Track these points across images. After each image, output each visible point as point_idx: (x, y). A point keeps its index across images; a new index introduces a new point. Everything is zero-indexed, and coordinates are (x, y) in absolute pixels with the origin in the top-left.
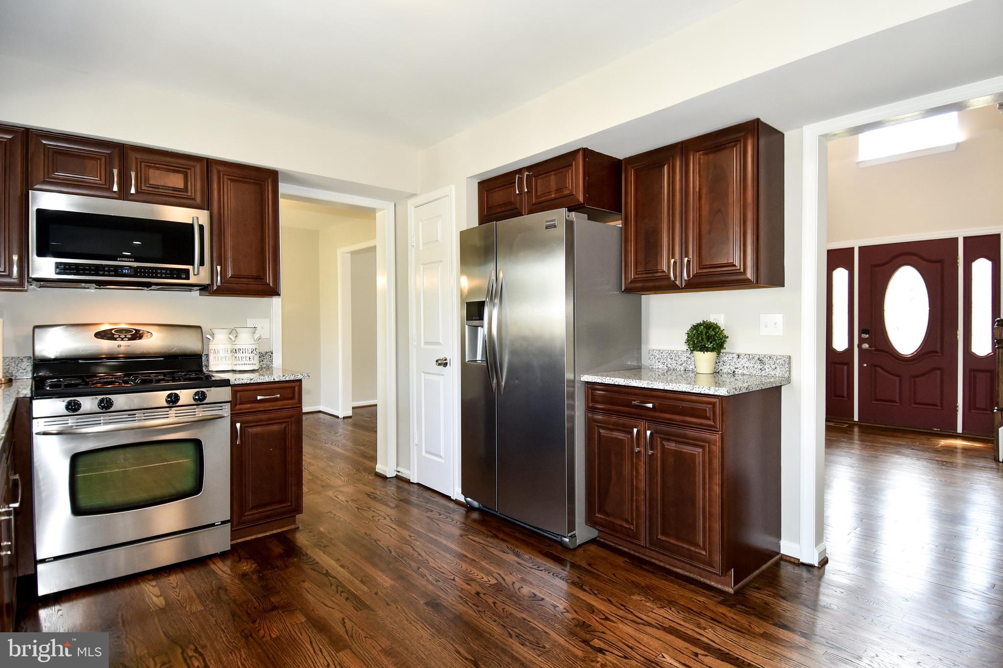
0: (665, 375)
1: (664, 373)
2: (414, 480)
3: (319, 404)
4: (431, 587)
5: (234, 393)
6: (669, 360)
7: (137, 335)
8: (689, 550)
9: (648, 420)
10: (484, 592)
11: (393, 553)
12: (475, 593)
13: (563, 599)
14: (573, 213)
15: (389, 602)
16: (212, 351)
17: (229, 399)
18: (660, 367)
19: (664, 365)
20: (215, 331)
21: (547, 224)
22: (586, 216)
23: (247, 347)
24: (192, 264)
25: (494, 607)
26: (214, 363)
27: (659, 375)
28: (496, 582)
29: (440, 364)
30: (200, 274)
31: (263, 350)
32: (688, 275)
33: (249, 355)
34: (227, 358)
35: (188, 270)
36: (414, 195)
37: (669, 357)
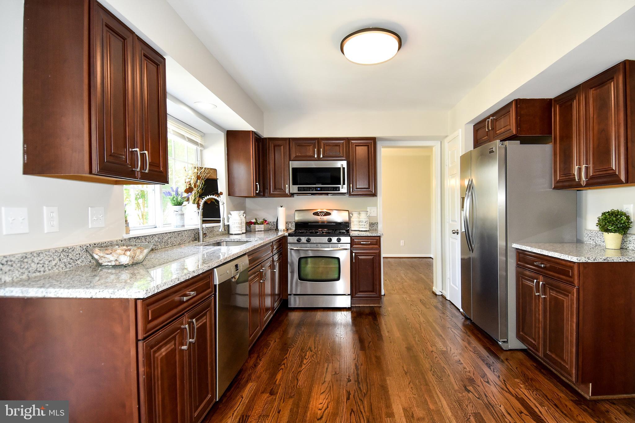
0: (594, 249)
1: (593, 247)
2: (448, 298)
3: (430, 253)
4: (414, 342)
5: (352, 240)
6: (596, 238)
7: (328, 214)
8: (560, 363)
9: (543, 275)
10: (436, 351)
11: (410, 326)
12: (431, 351)
13: (473, 367)
14: (507, 141)
15: (392, 342)
16: (352, 221)
17: (350, 242)
18: (591, 243)
19: (593, 241)
20: (353, 213)
21: (490, 150)
22: (519, 142)
23: (363, 220)
24: (340, 184)
25: (434, 358)
26: (353, 227)
27: (590, 249)
28: (446, 350)
29: (453, 233)
30: (344, 189)
31: (373, 222)
32: (586, 177)
33: (364, 224)
34: (357, 225)
35: (339, 187)
36: (447, 136)
37: (596, 236)
